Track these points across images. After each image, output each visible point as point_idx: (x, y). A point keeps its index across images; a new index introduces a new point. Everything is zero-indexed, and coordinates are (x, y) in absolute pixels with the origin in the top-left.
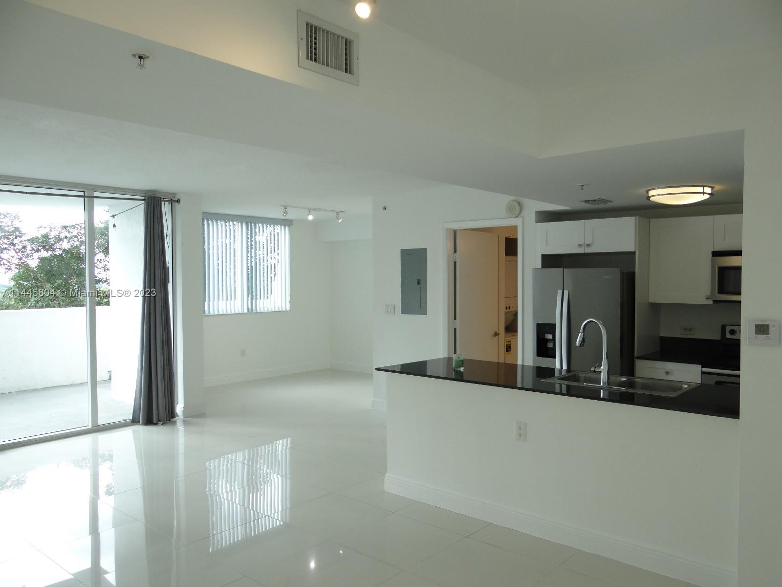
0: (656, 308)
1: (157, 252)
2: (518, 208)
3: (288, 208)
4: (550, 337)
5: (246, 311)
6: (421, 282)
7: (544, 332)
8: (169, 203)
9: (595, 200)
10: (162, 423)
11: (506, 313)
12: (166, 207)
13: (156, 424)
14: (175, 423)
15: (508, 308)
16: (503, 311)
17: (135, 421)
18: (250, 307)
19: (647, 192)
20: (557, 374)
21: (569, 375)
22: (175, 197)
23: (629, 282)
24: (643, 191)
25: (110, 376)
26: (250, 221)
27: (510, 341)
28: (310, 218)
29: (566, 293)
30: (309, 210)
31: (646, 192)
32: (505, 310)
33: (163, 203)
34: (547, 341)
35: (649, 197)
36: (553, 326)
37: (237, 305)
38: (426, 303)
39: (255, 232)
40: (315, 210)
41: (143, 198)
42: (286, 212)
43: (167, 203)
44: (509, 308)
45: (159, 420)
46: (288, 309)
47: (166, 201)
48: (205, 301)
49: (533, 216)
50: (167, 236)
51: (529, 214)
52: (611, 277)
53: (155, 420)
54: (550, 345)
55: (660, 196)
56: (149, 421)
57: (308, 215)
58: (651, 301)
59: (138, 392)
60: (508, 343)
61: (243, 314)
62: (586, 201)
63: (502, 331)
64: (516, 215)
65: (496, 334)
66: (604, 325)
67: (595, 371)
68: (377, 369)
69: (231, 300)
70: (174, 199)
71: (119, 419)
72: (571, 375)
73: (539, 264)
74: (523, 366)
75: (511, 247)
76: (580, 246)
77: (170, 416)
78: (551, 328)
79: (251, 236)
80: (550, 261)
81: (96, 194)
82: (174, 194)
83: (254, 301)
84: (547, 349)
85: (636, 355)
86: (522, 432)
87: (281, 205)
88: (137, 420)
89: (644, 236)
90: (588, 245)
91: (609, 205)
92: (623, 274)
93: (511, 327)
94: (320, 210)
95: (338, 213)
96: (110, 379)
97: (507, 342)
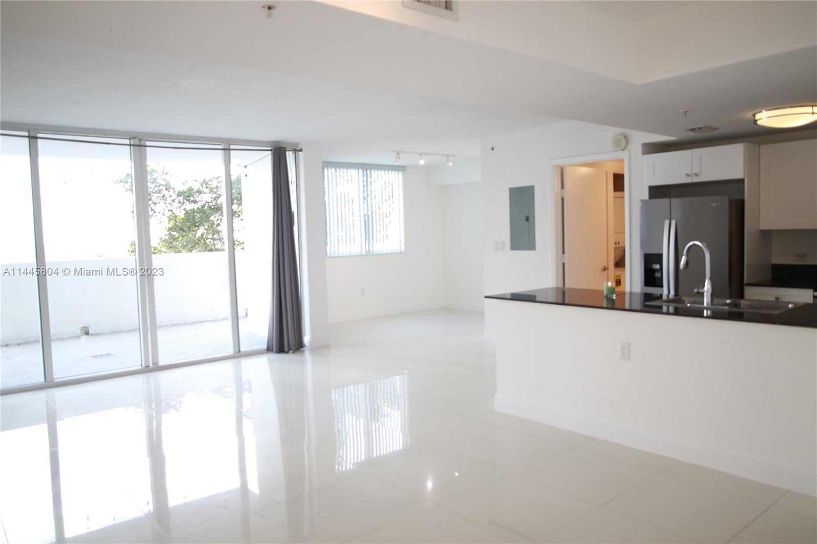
0: (767, 235)
1: (283, 198)
2: (624, 141)
3: (401, 154)
4: (657, 267)
5: (364, 253)
6: (529, 219)
7: (651, 263)
8: (293, 153)
9: (701, 128)
10: (291, 351)
11: (615, 248)
12: (290, 156)
13: (287, 352)
14: (303, 352)
15: (617, 243)
16: (612, 246)
17: (269, 349)
18: (367, 249)
19: (754, 115)
20: (664, 297)
21: (675, 298)
22: (297, 147)
23: (738, 209)
24: (749, 115)
25: (247, 314)
26: (366, 167)
27: (620, 276)
28: (422, 162)
29: (673, 223)
30: (421, 154)
31: (752, 117)
32: (614, 246)
33: (287, 152)
34: (655, 271)
35: (755, 121)
36: (661, 256)
37: (356, 247)
38: (534, 239)
39: (371, 182)
40: (426, 154)
41: (270, 148)
42: (399, 158)
43: (291, 152)
44: (619, 244)
45: (290, 349)
46: (402, 251)
47: (290, 151)
48: (327, 245)
49: (639, 149)
50: (291, 183)
51: (636, 146)
52: (719, 205)
53: (286, 349)
54: (658, 275)
55: (768, 119)
56: (281, 350)
57: (420, 160)
58: (762, 227)
59: (271, 326)
60: (617, 278)
61: (362, 255)
62: (693, 130)
63: (611, 265)
64: (623, 148)
65: (605, 269)
66: (708, 247)
67: (698, 293)
68: (486, 297)
69: (350, 244)
70: (296, 149)
71: (255, 347)
72: (677, 299)
73: (646, 196)
74: (631, 293)
75: (618, 182)
76: (688, 175)
77: (299, 346)
78: (659, 258)
79: (366, 184)
80: (657, 192)
81: (232, 147)
82: (297, 144)
83: (370, 245)
84: (655, 278)
85: (745, 281)
86: (626, 352)
87: (394, 151)
88: (271, 349)
89: (753, 163)
90: (696, 175)
91: (716, 133)
92: (731, 201)
93: (620, 263)
94: (431, 154)
95: (448, 156)
96: (247, 315)
97: (617, 276)
